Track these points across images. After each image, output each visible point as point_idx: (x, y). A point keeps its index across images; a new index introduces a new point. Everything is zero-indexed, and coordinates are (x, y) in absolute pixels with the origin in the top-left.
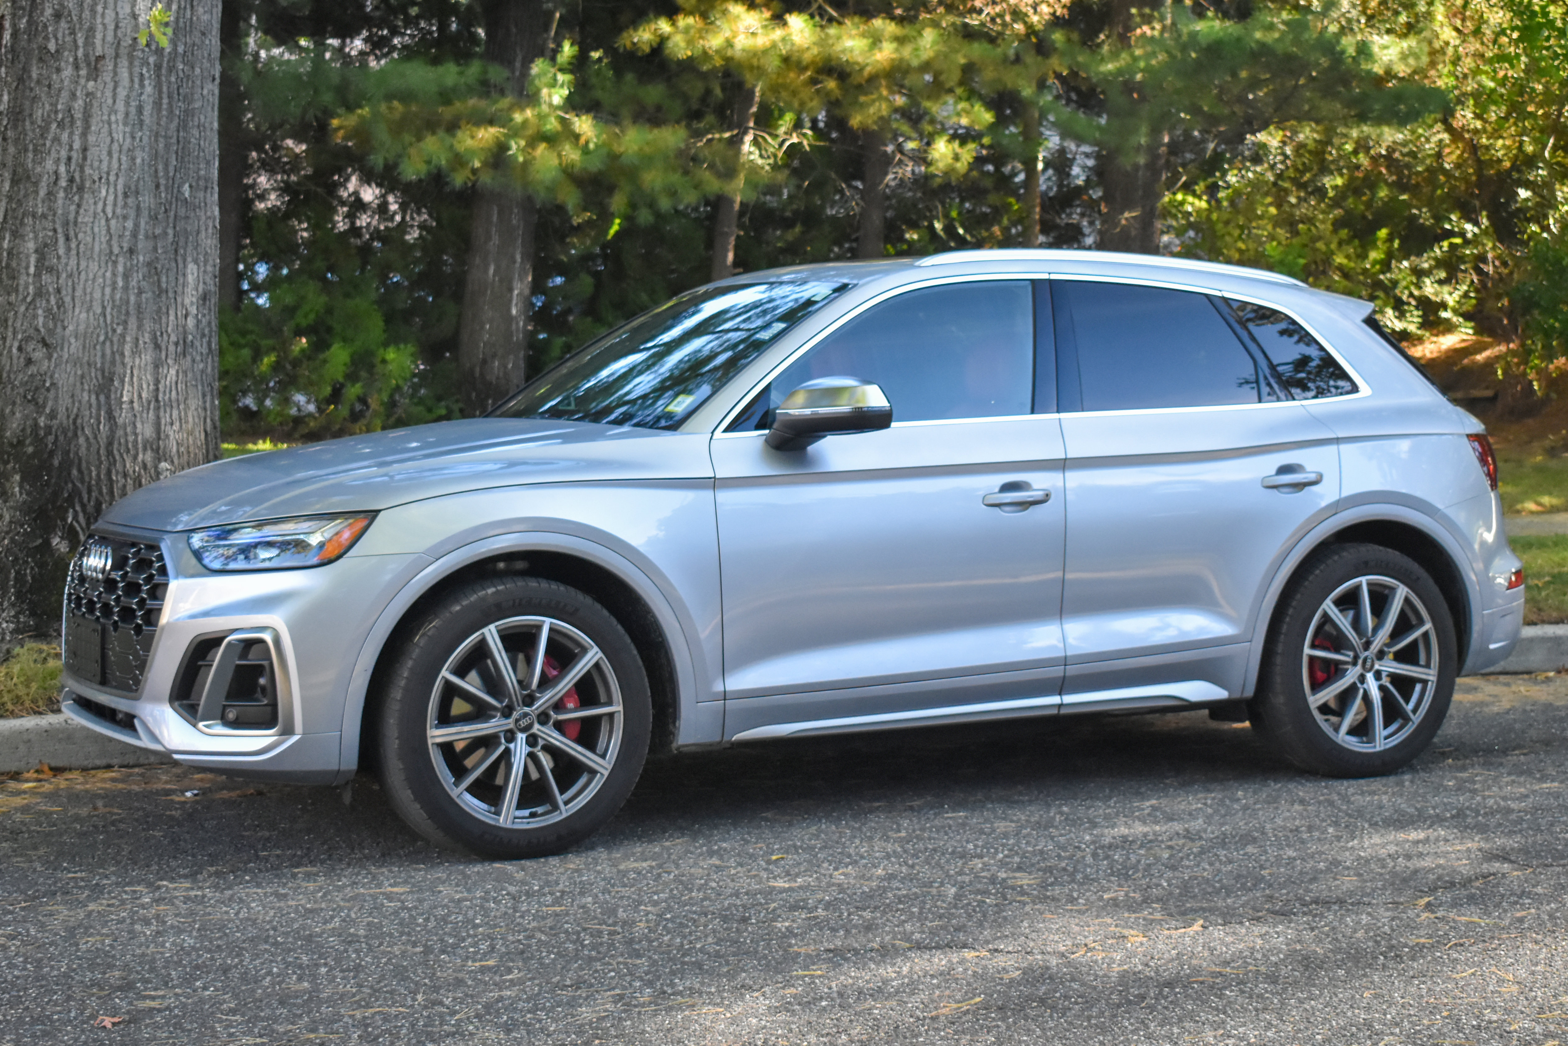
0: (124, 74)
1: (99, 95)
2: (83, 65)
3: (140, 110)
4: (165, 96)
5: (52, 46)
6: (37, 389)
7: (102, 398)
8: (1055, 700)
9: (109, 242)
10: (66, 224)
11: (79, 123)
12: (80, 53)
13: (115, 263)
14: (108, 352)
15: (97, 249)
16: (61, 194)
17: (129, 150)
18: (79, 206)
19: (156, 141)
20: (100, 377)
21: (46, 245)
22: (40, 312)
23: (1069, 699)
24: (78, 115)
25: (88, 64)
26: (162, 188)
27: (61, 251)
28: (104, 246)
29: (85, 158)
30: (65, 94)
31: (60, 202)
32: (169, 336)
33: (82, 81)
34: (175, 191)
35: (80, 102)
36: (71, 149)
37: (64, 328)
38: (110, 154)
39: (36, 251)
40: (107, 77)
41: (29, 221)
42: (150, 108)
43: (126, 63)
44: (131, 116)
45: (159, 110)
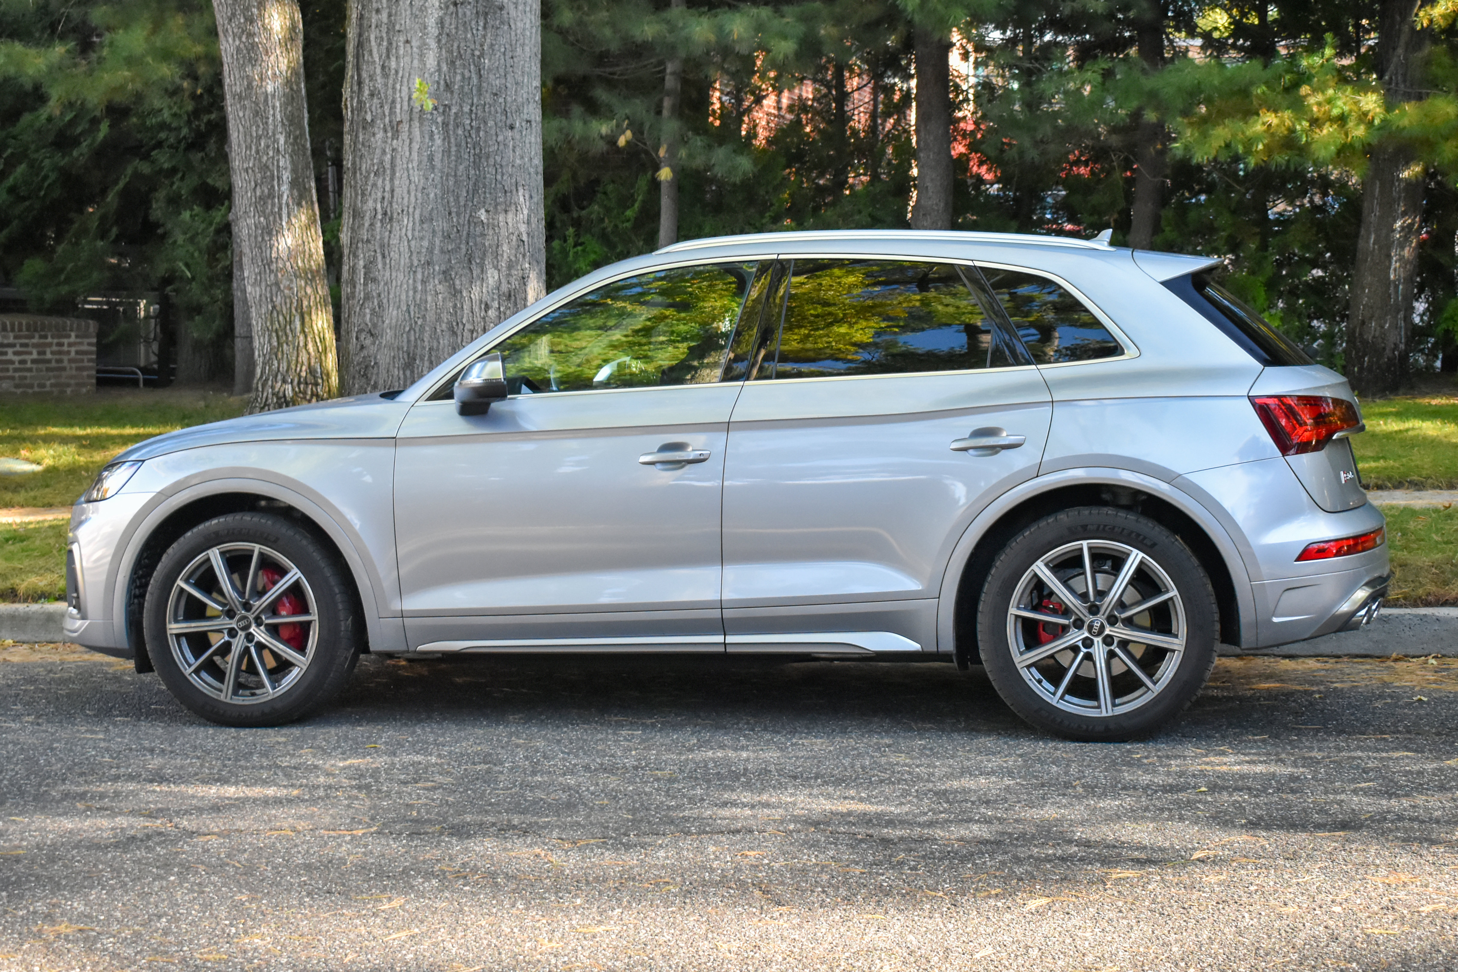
0: (416, 132)
1: (400, 149)
2: (389, 129)
3: (431, 158)
4: (453, 145)
5: (369, 118)
6: (367, 367)
7: (408, 373)
8: (720, 639)
9: (410, 257)
10: (382, 246)
11: (388, 172)
12: (387, 120)
13: (415, 272)
14: (412, 338)
15: (402, 263)
16: (379, 224)
17: (424, 188)
18: (390, 232)
19: (447, 180)
20: (406, 357)
21: (371, 262)
22: (368, 311)
23: (731, 639)
24: (388, 166)
25: (392, 128)
26: (454, 215)
27: (380, 266)
28: (407, 260)
29: (392, 197)
30: (378, 151)
31: (378, 230)
32: (464, 325)
33: (389, 141)
34: (467, 216)
35: (389, 156)
36: (384, 191)
37: (383, 322)
38: (409, 192)
39: (364, 267)
40: (404, 135)
41: (360, 245)
42: (440, 155)
43: (418, 125)
44: (424, 163)
45: (449, 156)
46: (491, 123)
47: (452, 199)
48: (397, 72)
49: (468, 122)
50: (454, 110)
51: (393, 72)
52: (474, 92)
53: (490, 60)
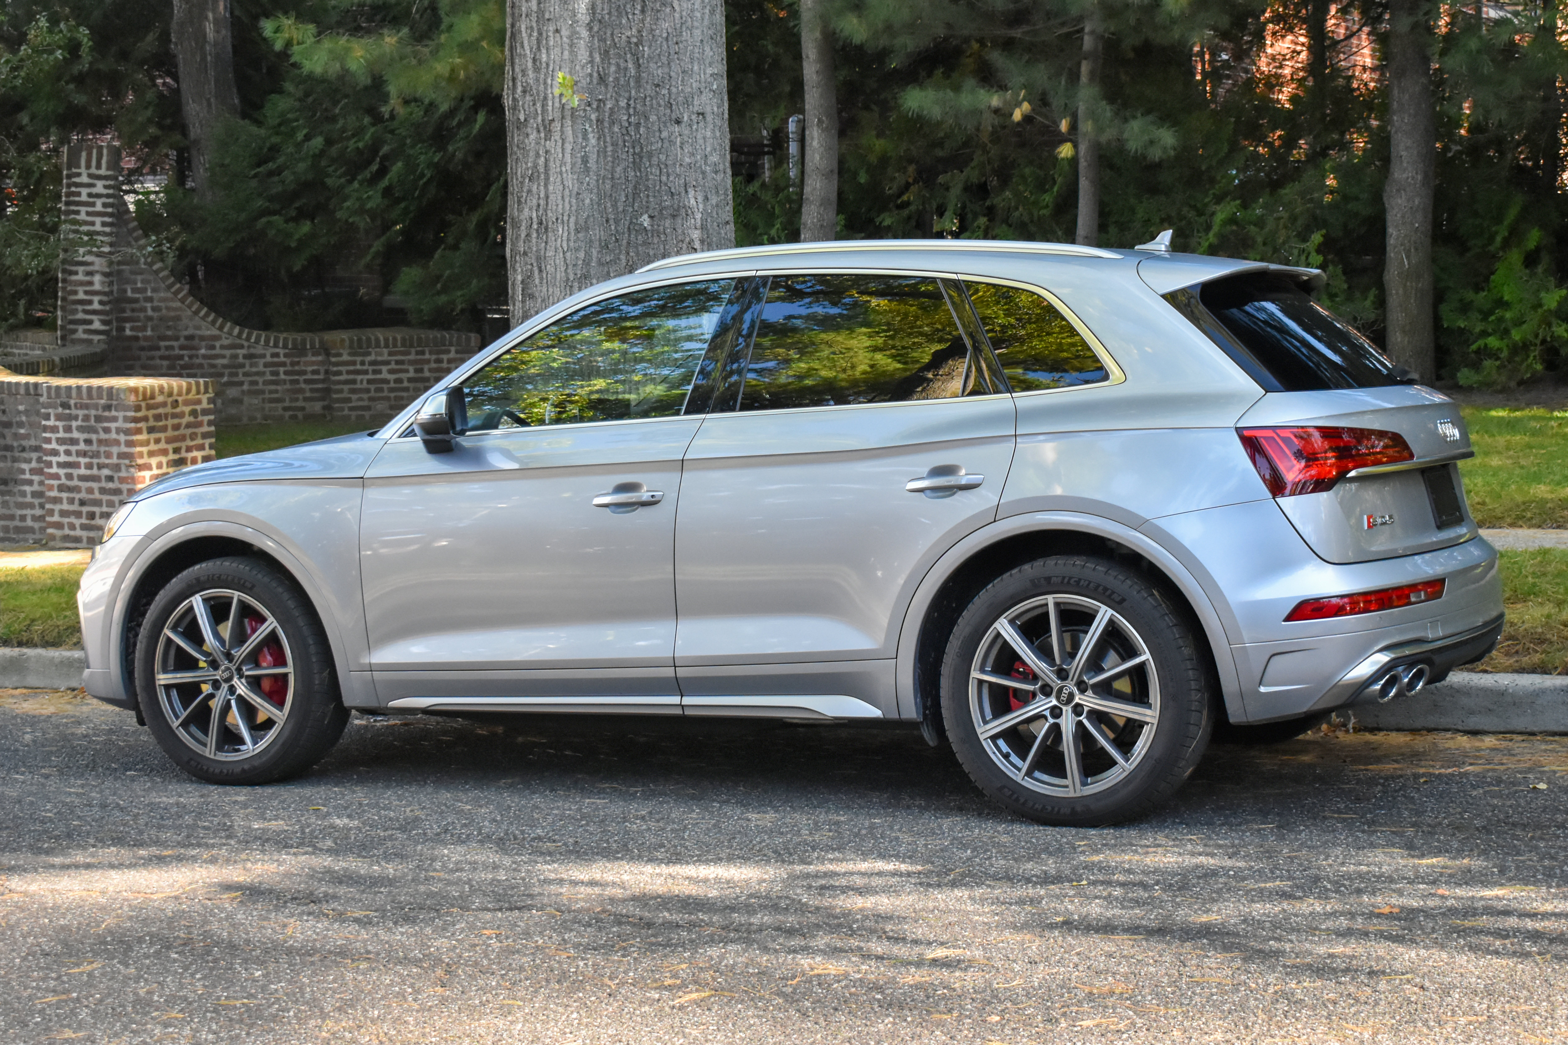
0: (569, 131)
1: (553, 151)
2: (542, 129)
3: (585, 160)
4: (609, 144)
5: (522, 118)
8: (676, 700)
9: (566, 270)
10: (538, 258)
11: (542, 176)
12: (540, 118)
15: (558, 277)
16: (534, 235)
17: (578, 194)
18: (546, 243)
19: (603, 183)
21: (528, 277)
23: (687, 700)
25: (545, 128)
26: (612, 222)
27: (537, 281)
28: (563, 274)
29: (547, 204)
30: (532, 154)
31: (534, 241)
33: (543, 142)
34: (627, 223)
35: (543, 159)
36: (539, 198)
38: (563, 198)
39: (522, 282)
40: (556, 136)
42: (595, 156)
43: (570, 123)
44: (578, 166)
45: (605, 157)
46: (653, 118)
47: (609, 205)
48: (548, 65)
49: (625, 118)
50: (609, 105)
51: (544, 65)
52: (632, 84)
53: (650, 47)
